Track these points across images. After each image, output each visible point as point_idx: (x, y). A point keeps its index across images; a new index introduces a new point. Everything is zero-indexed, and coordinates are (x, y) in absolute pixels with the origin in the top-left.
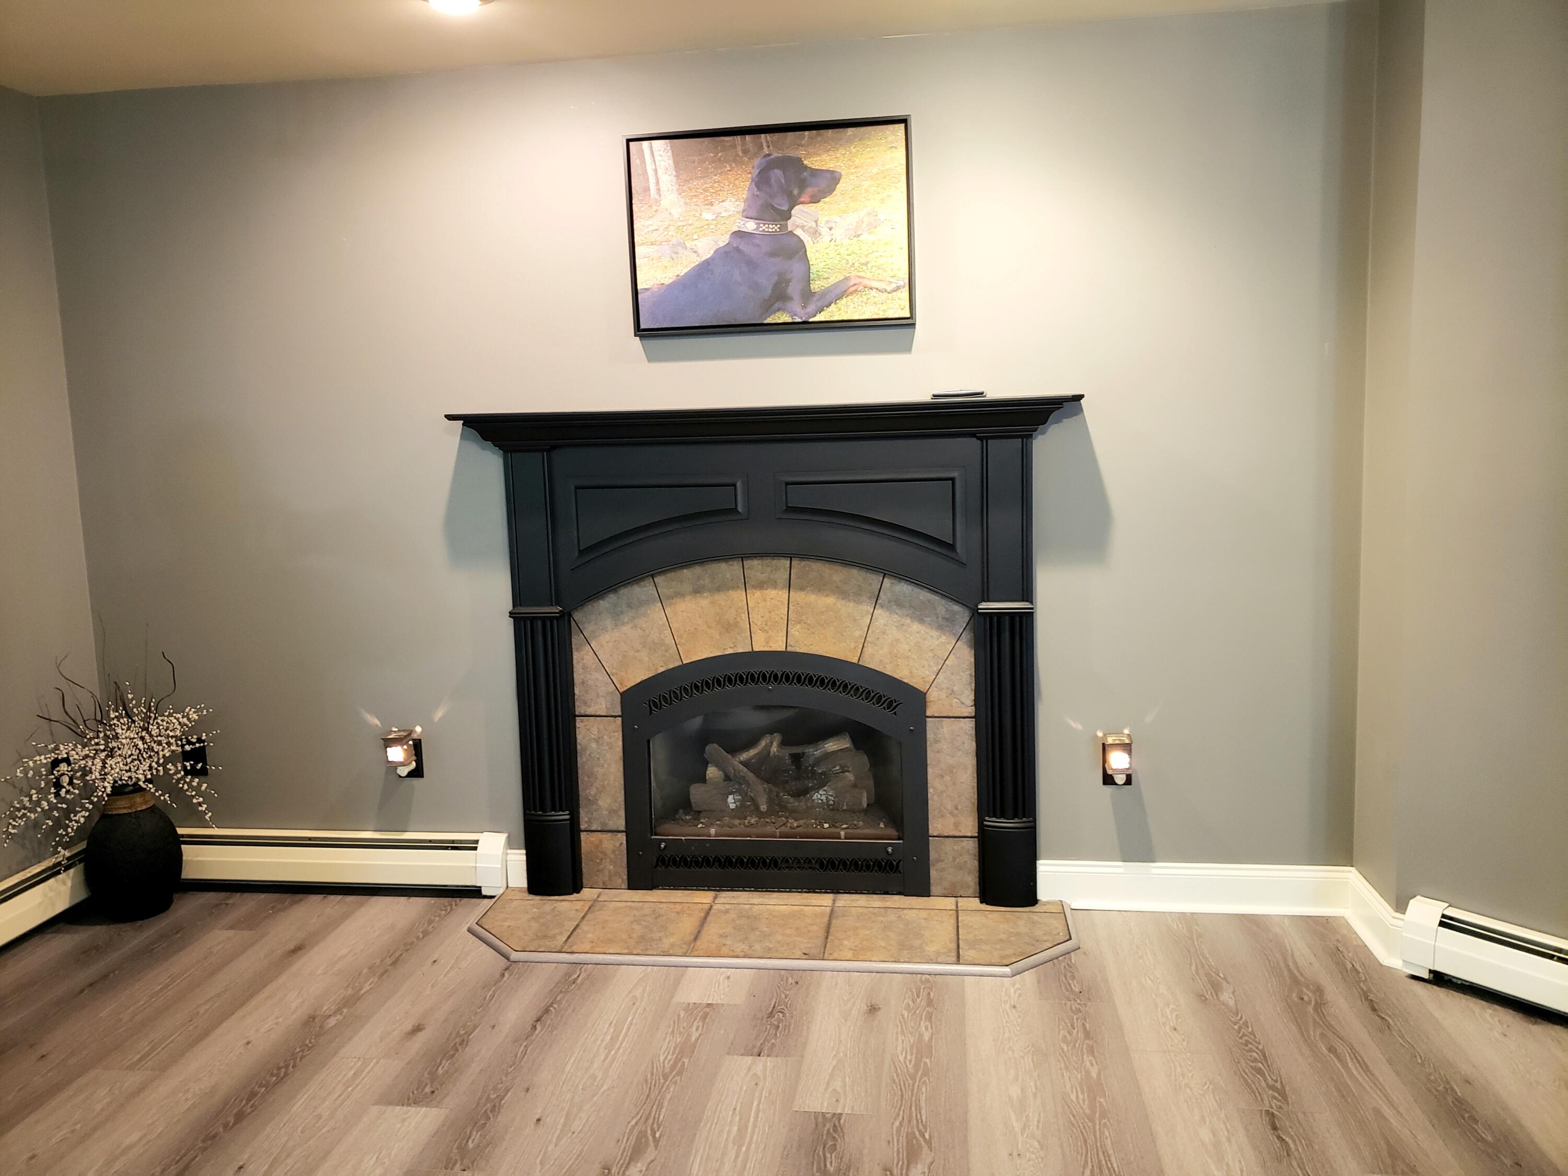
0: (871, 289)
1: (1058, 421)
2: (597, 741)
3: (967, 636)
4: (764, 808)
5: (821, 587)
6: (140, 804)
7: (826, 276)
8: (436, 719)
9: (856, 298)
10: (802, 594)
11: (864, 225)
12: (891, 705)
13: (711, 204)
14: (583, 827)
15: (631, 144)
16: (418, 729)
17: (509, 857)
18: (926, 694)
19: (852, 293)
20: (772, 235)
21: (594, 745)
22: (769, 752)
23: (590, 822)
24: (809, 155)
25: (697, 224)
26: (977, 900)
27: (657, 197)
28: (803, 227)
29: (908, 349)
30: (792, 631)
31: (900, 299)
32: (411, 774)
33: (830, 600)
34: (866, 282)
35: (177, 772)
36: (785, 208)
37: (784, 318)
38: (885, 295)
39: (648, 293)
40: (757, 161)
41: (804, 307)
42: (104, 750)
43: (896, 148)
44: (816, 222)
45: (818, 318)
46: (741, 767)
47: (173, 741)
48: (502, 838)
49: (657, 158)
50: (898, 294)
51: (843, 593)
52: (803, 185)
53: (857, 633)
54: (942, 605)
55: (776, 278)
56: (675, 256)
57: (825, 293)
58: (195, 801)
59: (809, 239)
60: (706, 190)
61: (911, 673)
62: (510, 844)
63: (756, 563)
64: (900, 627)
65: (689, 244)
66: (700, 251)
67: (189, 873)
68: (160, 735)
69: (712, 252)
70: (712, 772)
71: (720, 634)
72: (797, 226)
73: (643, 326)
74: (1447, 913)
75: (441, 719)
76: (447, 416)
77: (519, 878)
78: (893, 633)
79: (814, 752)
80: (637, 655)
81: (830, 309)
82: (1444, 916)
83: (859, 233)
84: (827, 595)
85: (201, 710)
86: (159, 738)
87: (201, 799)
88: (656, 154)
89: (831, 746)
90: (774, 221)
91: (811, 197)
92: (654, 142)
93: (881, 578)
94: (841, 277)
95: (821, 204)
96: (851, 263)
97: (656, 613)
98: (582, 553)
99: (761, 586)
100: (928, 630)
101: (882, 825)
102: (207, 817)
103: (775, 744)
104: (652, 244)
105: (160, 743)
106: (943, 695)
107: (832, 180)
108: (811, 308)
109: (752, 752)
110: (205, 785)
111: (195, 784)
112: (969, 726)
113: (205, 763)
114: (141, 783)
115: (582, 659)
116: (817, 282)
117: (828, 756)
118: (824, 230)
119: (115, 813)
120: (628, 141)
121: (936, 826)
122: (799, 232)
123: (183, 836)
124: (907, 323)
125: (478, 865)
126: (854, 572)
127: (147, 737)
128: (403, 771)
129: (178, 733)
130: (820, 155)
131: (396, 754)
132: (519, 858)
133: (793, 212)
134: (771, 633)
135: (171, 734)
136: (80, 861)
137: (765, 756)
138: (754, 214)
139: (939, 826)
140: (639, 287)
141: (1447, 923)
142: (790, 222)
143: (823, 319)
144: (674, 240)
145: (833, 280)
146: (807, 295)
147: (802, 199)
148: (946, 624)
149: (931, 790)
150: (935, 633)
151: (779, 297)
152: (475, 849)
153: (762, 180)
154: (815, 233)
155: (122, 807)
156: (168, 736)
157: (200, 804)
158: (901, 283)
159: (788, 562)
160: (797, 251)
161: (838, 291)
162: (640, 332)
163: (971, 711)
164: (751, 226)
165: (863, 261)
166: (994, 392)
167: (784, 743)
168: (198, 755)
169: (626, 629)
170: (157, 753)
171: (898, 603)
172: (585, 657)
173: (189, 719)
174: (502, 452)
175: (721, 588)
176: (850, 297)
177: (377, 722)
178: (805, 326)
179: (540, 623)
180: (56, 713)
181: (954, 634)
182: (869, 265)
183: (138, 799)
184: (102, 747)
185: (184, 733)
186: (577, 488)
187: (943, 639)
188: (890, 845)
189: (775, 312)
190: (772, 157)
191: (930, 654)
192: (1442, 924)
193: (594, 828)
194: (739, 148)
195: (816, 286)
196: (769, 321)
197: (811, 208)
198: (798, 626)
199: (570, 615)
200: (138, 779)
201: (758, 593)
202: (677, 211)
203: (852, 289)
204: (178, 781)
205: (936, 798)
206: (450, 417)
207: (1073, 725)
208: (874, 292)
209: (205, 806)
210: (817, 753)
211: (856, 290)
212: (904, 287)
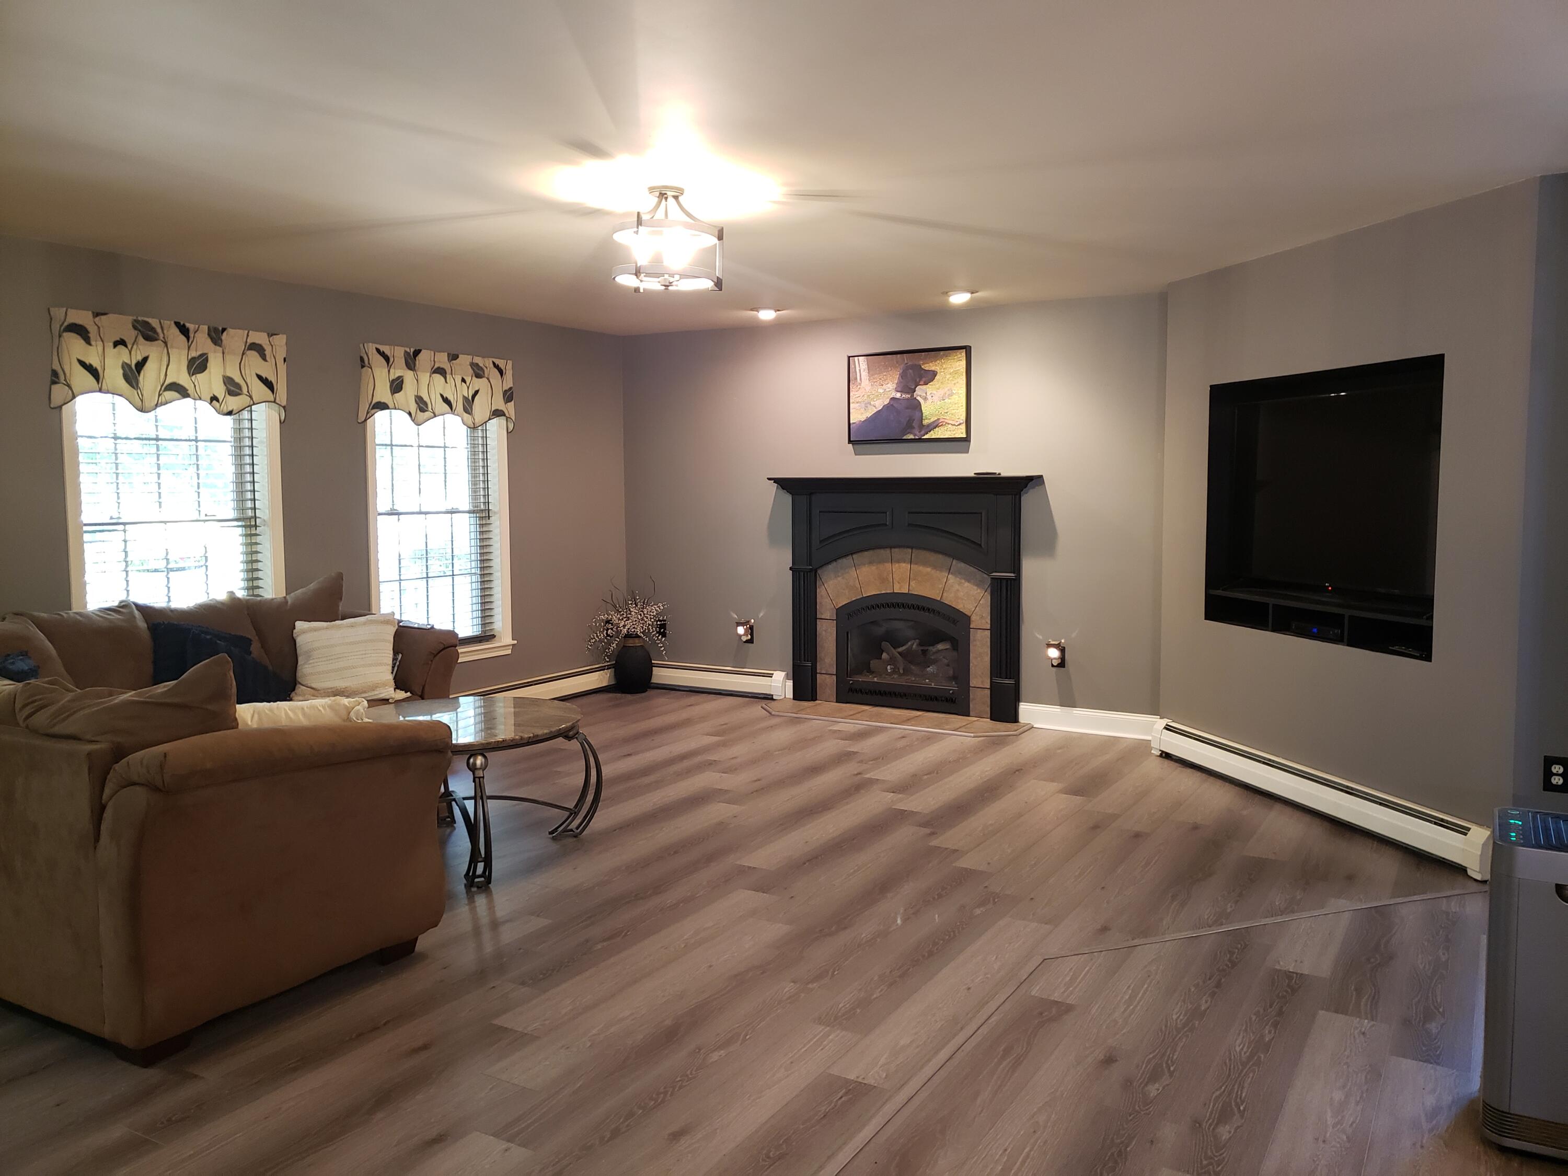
0: (949, 424)
1: (1034, 488)
2: (825, 631)
3: (989, 590)
4: (901, 671)
5: (925, 563)
6: (637, 643)
7: (930, 418)
8: (760, 616)
9: (942, 428)
10: (916, 566)
11: (947, 395)
12: (955, 622)
13: (882, 385)
14: (818, 672)
15: (851, 358)
16: (753, 621)
17: (787, 683)
18: (970, 617)
19: (940, 426)
20: (908, 399)
21: (824, 633)
22: (912, 648)
23: (821, 669)
24: (923, 364)
25: (876, 394)
26: (989, 719)
27: (860, 382)
28: (920, 396)
29: (967, 452)
30: (911, 583)
31: (961, 429)
32: (747, 641)
33: (929, 569)
34: (946, 421)
35: (653, 631)
36: (913, 387)
37: (911, 437)
38: (954, 427)
39: (854, 425)
40: (902, 366)
41: (920, 432)
42: (626, 618)
43: (961, 360)
44: (926, 393)
45: (926, 437)
46: (898, 654)
47: (652, 617)
48: (783, 674)
49: (861, 365)
50: (960, 426)
51: (935, 567)
52: (921, 377)
53: (940, 586)
54: (979, 575)
55: (908, 419)
56: (866, 408)
57: (928, 425)
58: (659, 645)
59: (923, 401)
60: (880, 379)
61: (964, 606)
62: (787, 677)
63: (896, 550)
64: (960, 584)
65: (872, 403)
66: (877, 406)
67: (655, 680)
68: (647, 614)
69: (882, 407)
70: (884, 656)
71: (880, 583)
72: (918, 396)
73: (851, 440)
74: (1169, 724)
75: (762, 616)
76: (768, 479)
77: (790, 694)
78: (957, 587)
79: (933, 649)
80: (844, 591)
81: (931, 433)
82: (1167, 725)
83: (944, 398)
84: (928, 567)
85: (665, 605)
86: (647, 615)
87: (662, 645)
88: (860, 363)
89: (940, 646)
90: (908, 393)
91: (924, 382)
92: (859, 357)
93: (952, 560)
94: (936, 419)
95: (928, 385)
96: (940, 412)
97: (853, 573)
98: (821, 542)
99: (898, 562)
100: (972, 586)
101: (954, 683)
102: (663, 653)
103: (915, 644)
104: (857, 403)
105: (647, 618)
106: (978, 618)
107: (934, 374)
108: (923, 432)
109: (904, 648)
110: (664, 639)
111: (660, 637)
112: (988, 633)
113: (665, 629)
114: (638, 633)
115: (821, 592)
116: (926, 421)
117: (939, 651)
118: (929, 397)
119: (627, 645)
120: (849, 357)
121: (973, 683)
122: (918, 398)
123: (654, 663)
124: (967, 439)
125: (772, 684)
126: (940, 556)
127: (642, 614)
128: (744, 639)
129: (655, 614)
130: (928, 363)
131: (741, 630)
132: (790, 684)
133: (917, 389)
134: (902, 584)
135: (652, 614)
136: (613, 668)
137: (909, 650)
138: (899, 389)
139: (975, 682)
140: (851, 422)
141: (1168, 728)
142: (915, 394)
143: (927, 437)
144: (866, 401)
145: (932, 420)
146: (921, 426)
147: (920, 383)
148: (979, 584)
149: (971, 665)
150: (975, 588)
151: (909, 427)
152: (771, 677)
153: (903, 376)
154: (925, 399)
155: (631, 643)
156: (650, 615)
157: (661, 647)
158: (962, 422)
159: (911, 551)
160: (918, 406)
161: (935, 425)
162: (850, 441)
163: (988, 627)
164: (898, 395)
165: (946, 411)
166: (1005, 474)
167: (920, 644)
168: (663, 626)
169: (839, 579)
170: (646, 622)
171: (958, 573)
172: (822, 591)
173: (660, 609)
174: (791, 495)
175: (882, 561)
176: (940, 428)
177: (736, 616)
178: (920, 440)
179: (802, 573)
180: (609, 600)
181: (984, 589)
182: (948, 413)
183: (637, 640)
184: (625, 616)
185: (657, 614)
186: (820, 512)
187: (979, 591)
188: (951, 690)
189: (906, 434)
190: (908, 364)
191: (973, 598)
192: (1165, 728)
193: (823, 672)
194: (895, 361)
195: (925, 422)
196: (905, 438)
197: (925, 387)
198: (914, 582)
199: (816, 572)
200: (637, 632)
201: (897, 565)
202: (868, 388)
203: (940, 424)
204: (654, 635)
205: (973, 668)
206: (769, 479)
207: (1038, 636)
208: (950, 426)
209: (663, 648)
210: (934, 650)
211: (942, 425)
212: (963, 423)
